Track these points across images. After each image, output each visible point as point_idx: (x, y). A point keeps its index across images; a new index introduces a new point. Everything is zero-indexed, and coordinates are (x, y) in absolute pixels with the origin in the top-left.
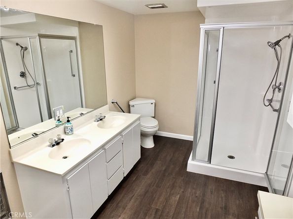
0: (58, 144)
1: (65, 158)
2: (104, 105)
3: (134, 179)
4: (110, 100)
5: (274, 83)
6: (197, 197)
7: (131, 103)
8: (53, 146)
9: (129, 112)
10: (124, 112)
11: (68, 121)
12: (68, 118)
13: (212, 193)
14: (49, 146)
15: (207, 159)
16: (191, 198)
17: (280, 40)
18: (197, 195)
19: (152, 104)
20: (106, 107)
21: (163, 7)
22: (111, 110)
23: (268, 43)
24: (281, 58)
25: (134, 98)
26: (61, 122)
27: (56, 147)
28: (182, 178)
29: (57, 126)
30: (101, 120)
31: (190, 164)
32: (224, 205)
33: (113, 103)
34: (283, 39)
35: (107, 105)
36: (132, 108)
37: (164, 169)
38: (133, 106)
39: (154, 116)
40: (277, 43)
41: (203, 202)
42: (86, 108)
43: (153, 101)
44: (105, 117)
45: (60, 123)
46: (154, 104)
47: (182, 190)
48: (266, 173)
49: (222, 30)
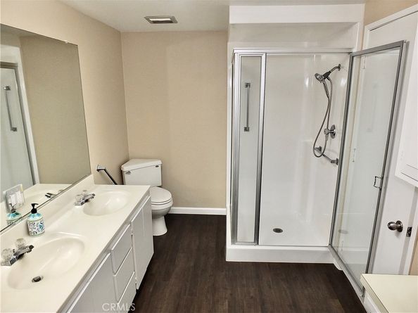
0: (20, 257)
1: (37, 280)
2: (86, 176)
3: (151, 289)
4: (94, 167)
5: (325, 127)
6: (252, 297)
7: (125, 168)
8: (12, 262)
9: (123, 183)
10: (116, 184)
11: (34, 211)
12: (33, 205)
13: (270, 287)
14: (5, 264)
15: (252, 240)
16: (245, 302)
17: (330, 72)
18: (252, 295)
19: (157, 166)
20: (90, 178)
21: (170, 22)
22: (97, 182)
23: (316, 75)
24: (331, 94)
25: (126, 161)
26: (17, 214)
27: (17, 263)
28: (223, 273)
29: (11, 224)
30: (87, 201)
31: (230, 249)
32: (291, 301)
33: (98, 170)
34: (332, 70)
35: (92, 175)
36: (126, 177)
37: (192, 264)
38: (129, 172)
39: (160, 185)
40: (326, 75)
41: (263, 304)
42: (41, 183)
43: (159, 163)
44: (94, 195)
45: (17, 217)
46: (160, 166)
47: (229, 292)
48: (331, 244)
49: (264, 57)
